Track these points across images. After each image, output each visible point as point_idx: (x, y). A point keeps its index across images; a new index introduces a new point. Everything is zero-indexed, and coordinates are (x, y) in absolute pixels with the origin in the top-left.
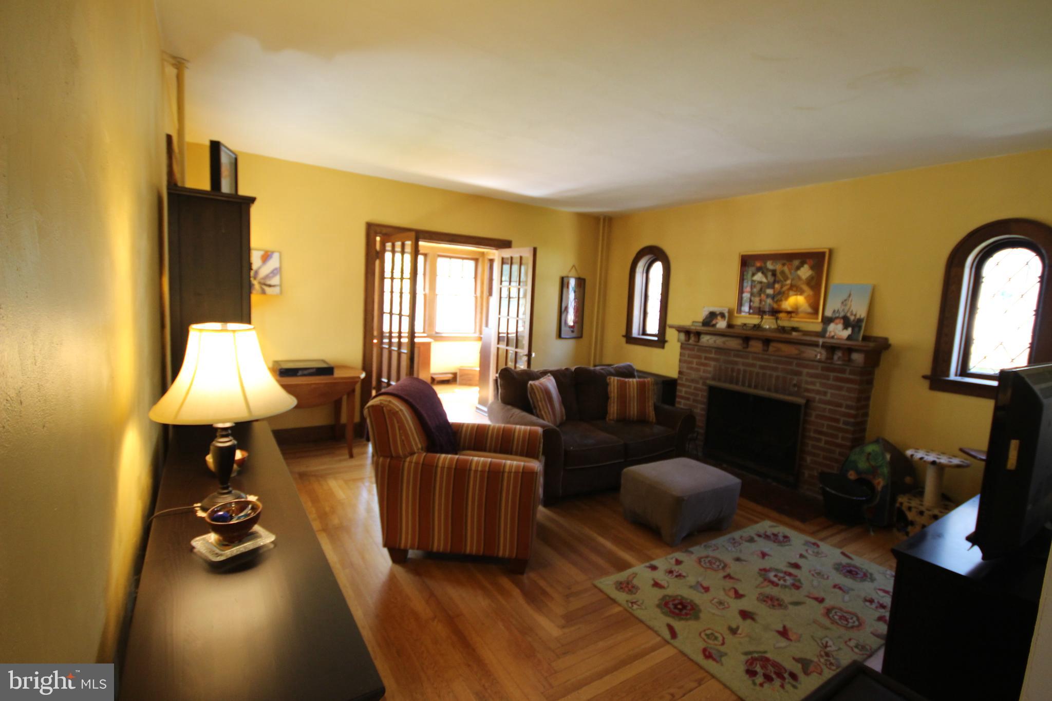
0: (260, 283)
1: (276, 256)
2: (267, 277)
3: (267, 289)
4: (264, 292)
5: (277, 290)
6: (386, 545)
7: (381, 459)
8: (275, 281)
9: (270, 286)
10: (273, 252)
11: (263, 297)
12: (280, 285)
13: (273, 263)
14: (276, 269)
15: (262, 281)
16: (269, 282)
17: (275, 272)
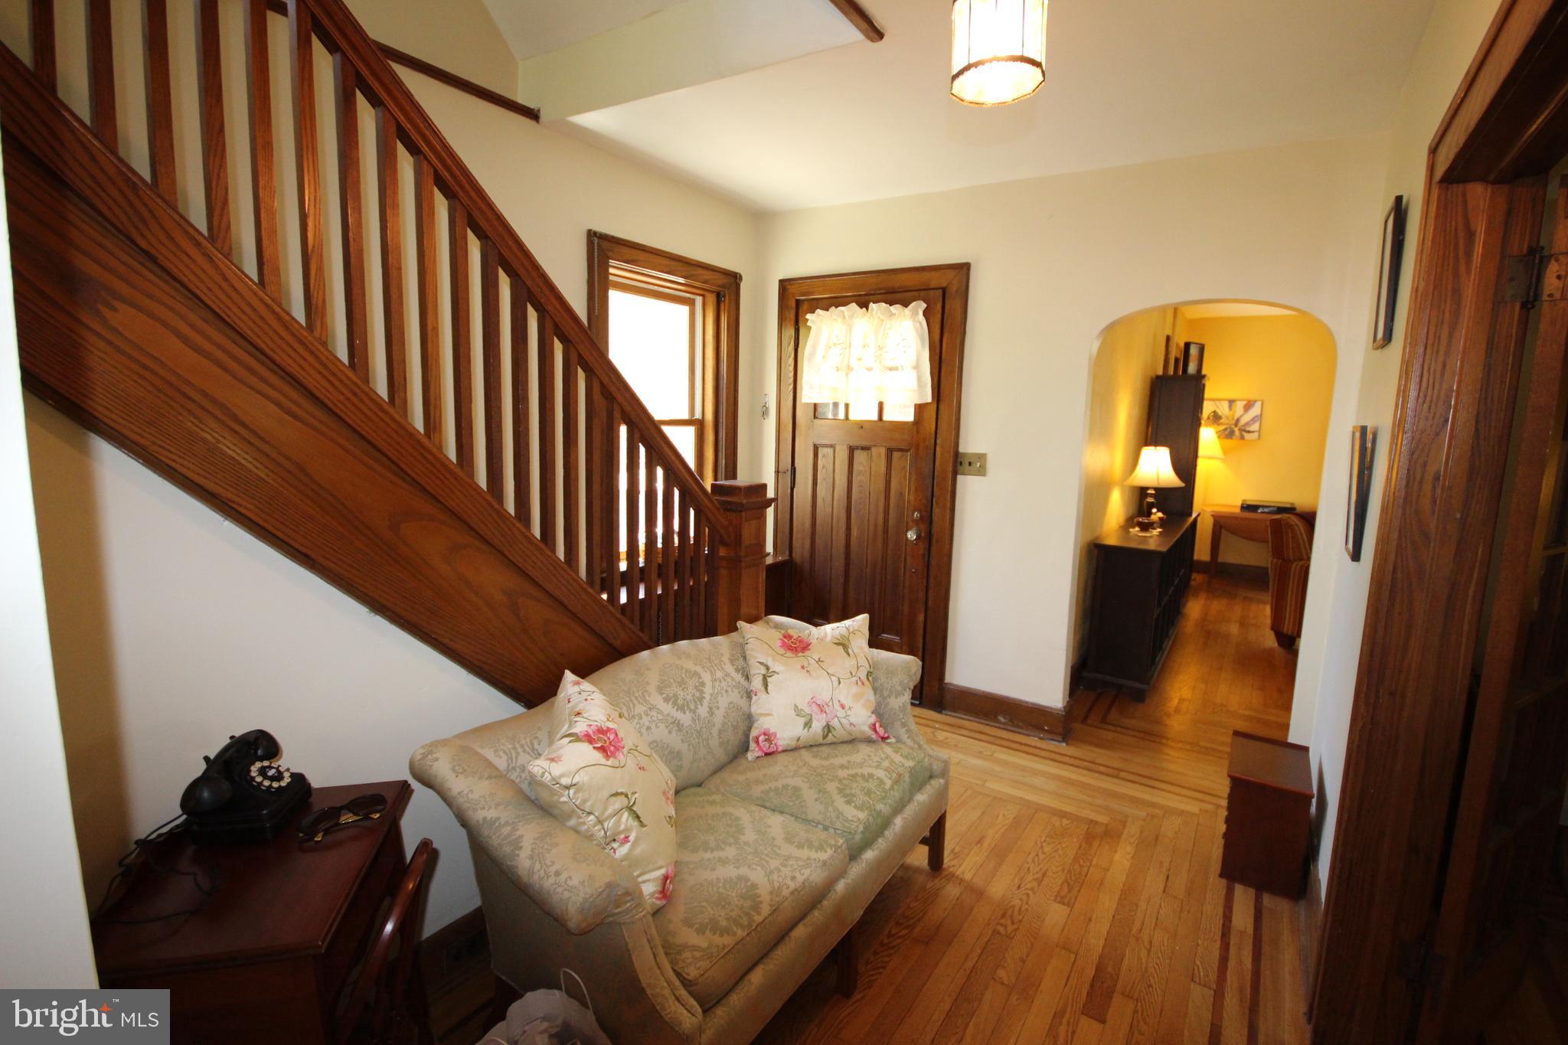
0: (1240, 429)
1: (1258, 405)
2: (1247, 424)
3: (1246, 435)
4: (1242, 438)
5: (1255, 435)
6: (1273, 628)
7: (1275, 560)
8: (1255, 427)
9: (1249, 432)
10: (1256, 401)
11: (1242, 441)
12: (1259, 431)
13: (1255, 411)
14: (1257, 416)
15: (1243, 428)
16: (1248, 429)
17: (1259, 418)
